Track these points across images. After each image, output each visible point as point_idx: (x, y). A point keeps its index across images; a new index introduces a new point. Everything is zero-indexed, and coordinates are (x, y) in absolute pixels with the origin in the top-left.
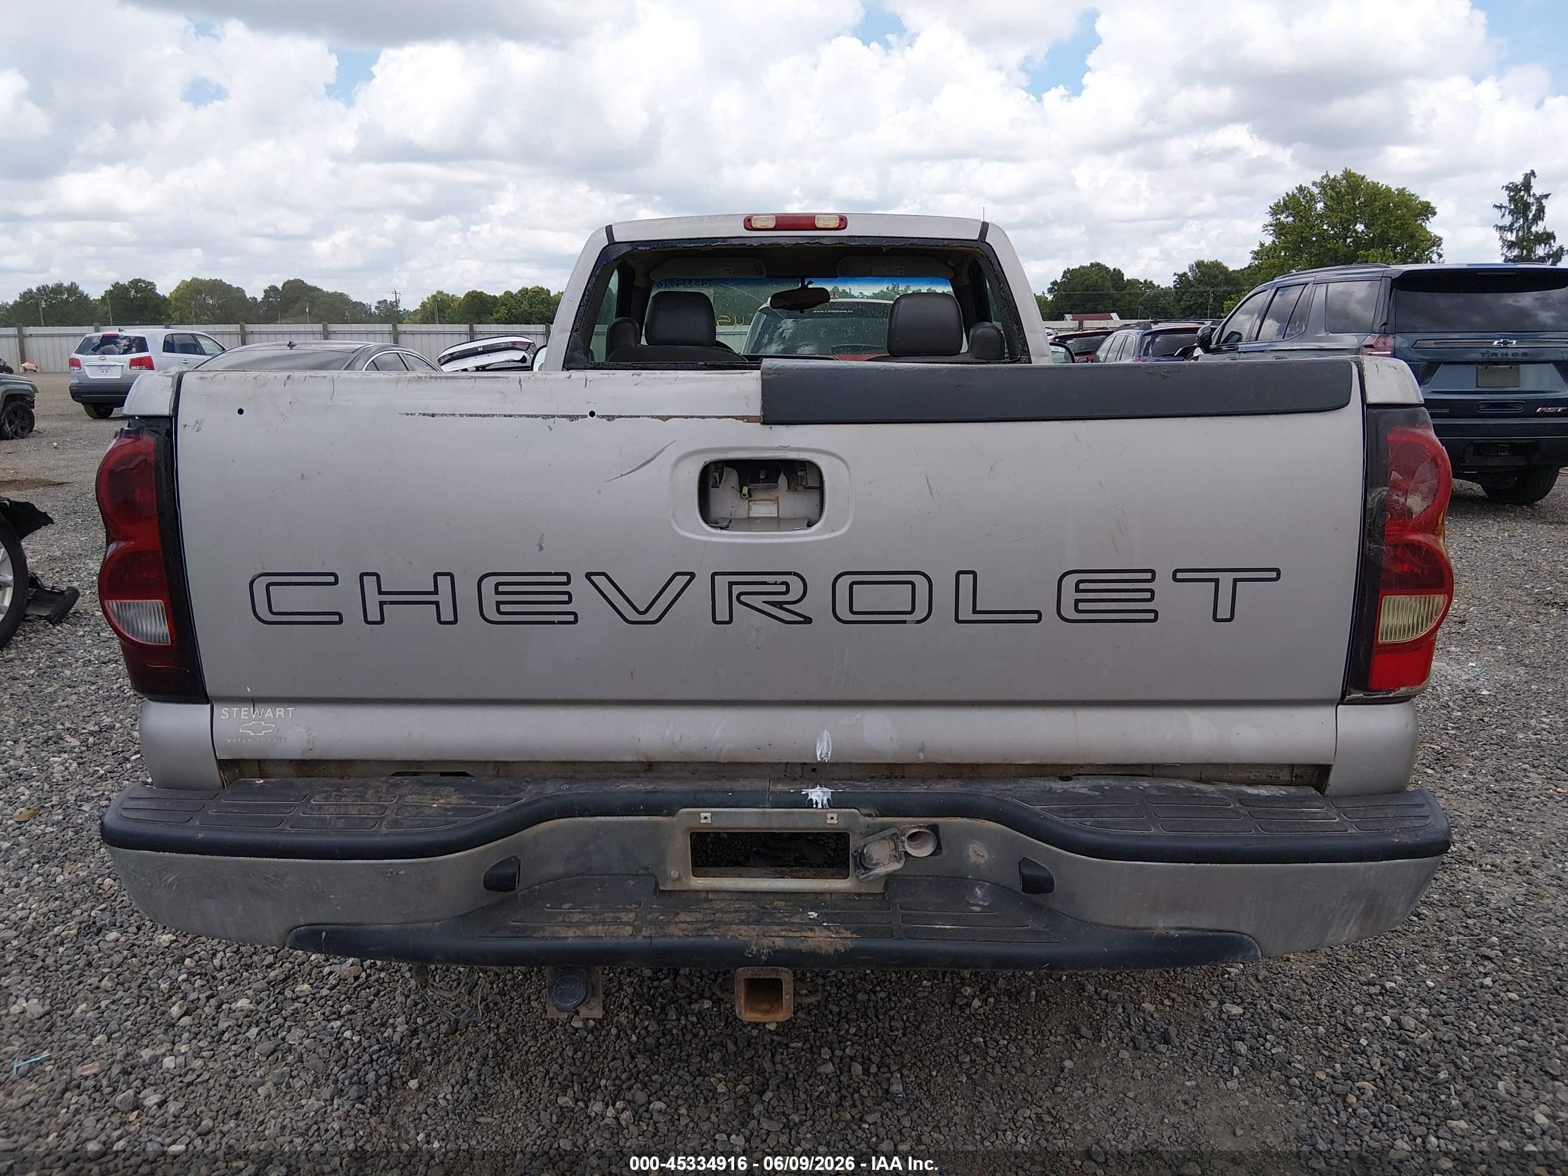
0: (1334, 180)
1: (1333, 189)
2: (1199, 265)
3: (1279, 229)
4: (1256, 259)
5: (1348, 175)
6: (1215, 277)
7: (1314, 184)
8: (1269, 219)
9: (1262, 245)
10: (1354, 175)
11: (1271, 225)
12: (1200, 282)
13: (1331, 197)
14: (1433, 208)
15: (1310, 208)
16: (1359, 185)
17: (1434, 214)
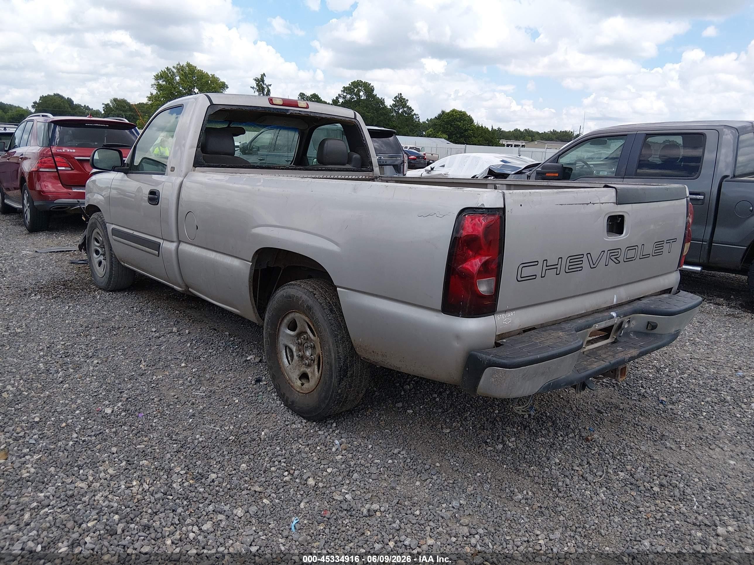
0: (183, 66)
1: (182, 70)
2: (115, 100)
3: (160, 87)
4: (150, 101)
5: (189, 65)
6: (124, 107)
7: (174, 67)
8: (154, 82)
9: (152, 94)
10: (191, 66)
11: (155, 85)
12: (117, 109)
13: (182, 75)
14: (227, 86)
15: (173, 79)
16: (194, 71)
17: (227, 87)
